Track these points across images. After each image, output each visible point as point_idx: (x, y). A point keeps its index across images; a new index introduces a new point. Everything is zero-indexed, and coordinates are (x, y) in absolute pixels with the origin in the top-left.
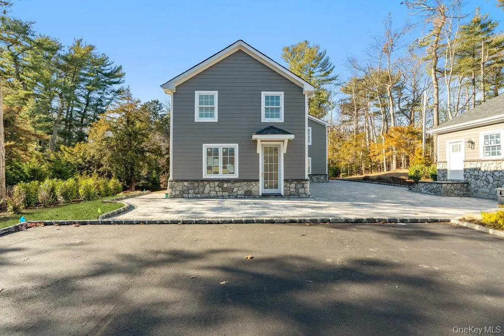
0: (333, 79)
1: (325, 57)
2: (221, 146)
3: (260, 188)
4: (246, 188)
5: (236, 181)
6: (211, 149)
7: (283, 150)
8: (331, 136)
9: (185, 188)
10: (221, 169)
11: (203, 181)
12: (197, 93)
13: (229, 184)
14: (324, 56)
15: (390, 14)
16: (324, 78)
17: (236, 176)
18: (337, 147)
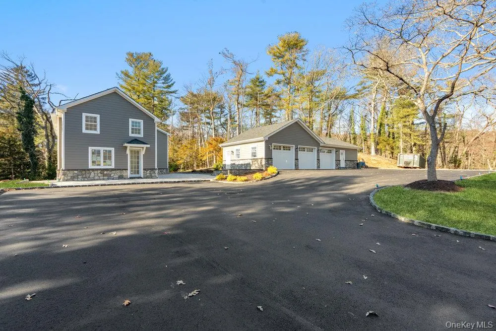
0: (173, 92)
1: (167, 73)
2: (102, 149)
3: (129, 173)
4: (119, 174)
5: (112, 170)
6: (95, 150)
7: (143, 153)
8: (172, 139)
9: (75, 175)
10: (102, 163)
11: (89, 170)
12: (84, 115)
13: (108, 172)
14: (166, 71)
15: (212, 60)
16: (166, 90)
17: (113, 167)
18: (176, 148)
